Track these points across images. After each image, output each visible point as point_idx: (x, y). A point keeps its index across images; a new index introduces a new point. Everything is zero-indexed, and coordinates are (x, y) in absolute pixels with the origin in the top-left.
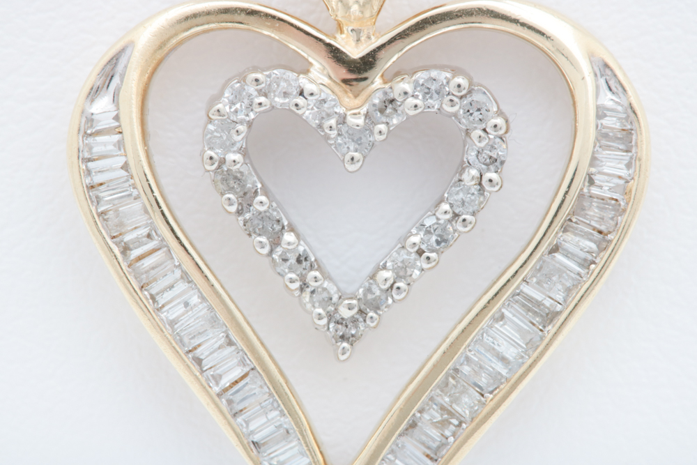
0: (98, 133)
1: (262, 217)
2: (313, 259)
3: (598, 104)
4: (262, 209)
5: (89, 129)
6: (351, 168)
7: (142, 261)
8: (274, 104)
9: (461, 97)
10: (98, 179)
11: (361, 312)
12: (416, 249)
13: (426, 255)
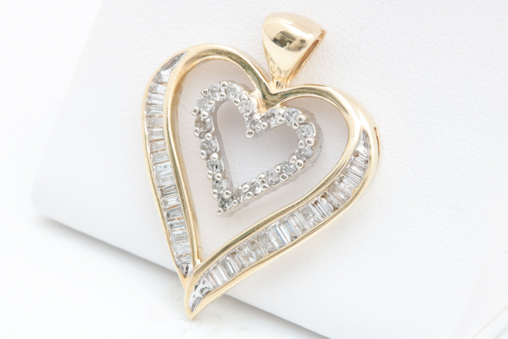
0: (161, 83)
1: (208, 143)
2: (223, 169)
4: (208, 139)
5: (158, 80)
6: (248, 136)
7: (158, 142)
8: (229, 98)
9: (300, 124)
10: (154, 101)
11: (232, 197)
12: (261, 180)
13: (265, 184)
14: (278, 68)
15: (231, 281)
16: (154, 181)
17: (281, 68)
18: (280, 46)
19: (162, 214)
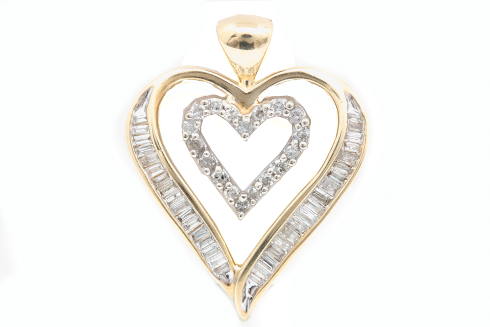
0: (138, 124)
1: (207, 159)
2: (228, 177)
3: (348, 112)
4: (207, 156)
5: (135, 123)
7: (157, 178)
9: (290, 110)
10: (138, 143)
11: (248, 199)
12: (271, 173)
13: (276, 176)
14: (240, 68)
15: (276, 273)
16: (170, 213)
17: (242, 66)
18: (244, 49)
19: (188, 239)
